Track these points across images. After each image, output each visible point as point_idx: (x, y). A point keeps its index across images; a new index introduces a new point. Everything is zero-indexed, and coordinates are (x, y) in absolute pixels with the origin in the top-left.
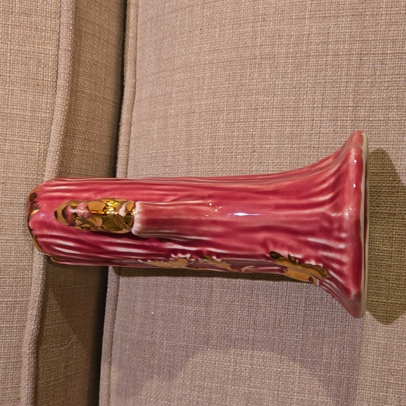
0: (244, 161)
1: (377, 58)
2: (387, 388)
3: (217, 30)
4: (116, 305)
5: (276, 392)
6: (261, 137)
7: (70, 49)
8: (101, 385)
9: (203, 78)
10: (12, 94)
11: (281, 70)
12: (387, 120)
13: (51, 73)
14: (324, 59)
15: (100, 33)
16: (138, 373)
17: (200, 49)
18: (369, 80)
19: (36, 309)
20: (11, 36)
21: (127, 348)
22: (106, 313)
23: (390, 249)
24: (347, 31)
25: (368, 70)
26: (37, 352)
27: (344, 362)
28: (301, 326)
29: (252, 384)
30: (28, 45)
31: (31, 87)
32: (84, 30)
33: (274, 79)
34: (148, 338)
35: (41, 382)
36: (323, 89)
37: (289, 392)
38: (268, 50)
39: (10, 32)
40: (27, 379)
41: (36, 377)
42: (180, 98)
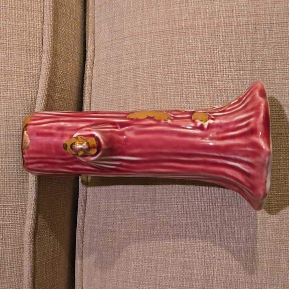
0: (176, 100)
1: (266, 27)
2: (280, 253)
3: (154, 9)
4: (85, 207)
5: (203, 260)
6: (187, 83)
7: (51, 24)
8: (76, 263)
9: (145, 43)
10: (11, 57)
11: (200, 36)
12: (274, 69)
13: (38, 41)
14: (230, 28)
15: (70, 13)
16: (104, 253)
17: (142, 23)
18: (261, 42)
19: (32, 210)
20: (9, 15)
21: (95, 235)
22: (78, 212)
23: (279, 158)
24: (246, 8)
25: (261, 35)
26: (34, 240)
27: (249, 237)
28: (219, 213)
29: (186, 256)
30: (21, 21)
31: (24, 52)
32: (60, 10)
33: (195, 43)
34: (110, 228)
35: (37, 262)
36: (229, 49)
37: (212, 259)
38: (191, 22)
39: (8, 12)
40: (28, 260)
41: (34, 259)
42: (129, 58)
